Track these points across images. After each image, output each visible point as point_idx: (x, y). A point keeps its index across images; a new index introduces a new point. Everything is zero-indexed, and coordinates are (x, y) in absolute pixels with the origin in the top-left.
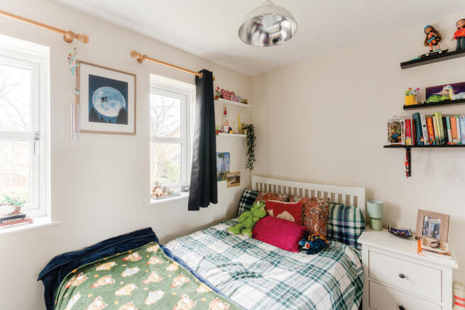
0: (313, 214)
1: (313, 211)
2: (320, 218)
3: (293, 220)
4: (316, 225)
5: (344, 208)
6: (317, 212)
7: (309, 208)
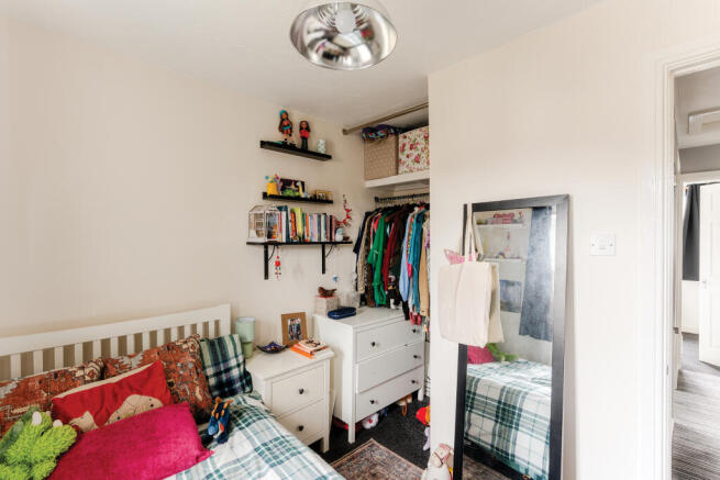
0: (186, 373)
1: (184, 366)
2: (198, 374)
3: (157, 403)
4: (198, 389)
5: (216, 343)
6: (191, 366)
7: (173, 366)
